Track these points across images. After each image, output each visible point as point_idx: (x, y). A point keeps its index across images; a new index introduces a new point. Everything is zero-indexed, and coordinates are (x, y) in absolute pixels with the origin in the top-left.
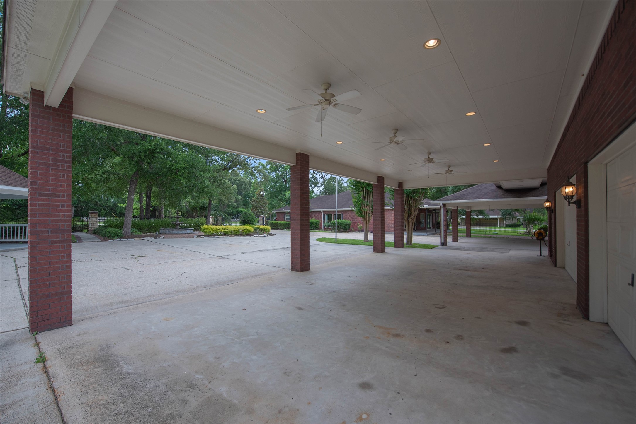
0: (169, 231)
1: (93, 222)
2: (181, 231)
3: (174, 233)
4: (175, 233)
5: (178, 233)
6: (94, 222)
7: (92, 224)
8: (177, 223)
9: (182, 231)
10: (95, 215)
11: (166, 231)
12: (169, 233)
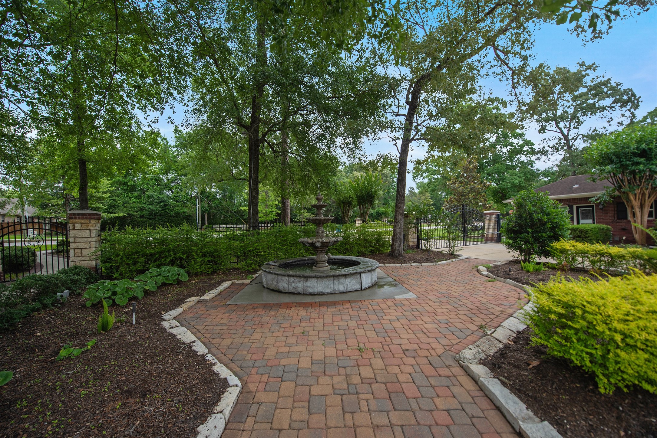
0: (292, 279)
1: (78, 244)
2: (336, 281)
3: (310, 290)
4: (315, 291)
5: (327, 291)
6: (83, 245)
7: (76, 251)
8: (318, 244)
9: (343, 280)
10: (83, 221)
11: (280, 277)
12: (292, 290)
